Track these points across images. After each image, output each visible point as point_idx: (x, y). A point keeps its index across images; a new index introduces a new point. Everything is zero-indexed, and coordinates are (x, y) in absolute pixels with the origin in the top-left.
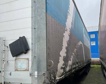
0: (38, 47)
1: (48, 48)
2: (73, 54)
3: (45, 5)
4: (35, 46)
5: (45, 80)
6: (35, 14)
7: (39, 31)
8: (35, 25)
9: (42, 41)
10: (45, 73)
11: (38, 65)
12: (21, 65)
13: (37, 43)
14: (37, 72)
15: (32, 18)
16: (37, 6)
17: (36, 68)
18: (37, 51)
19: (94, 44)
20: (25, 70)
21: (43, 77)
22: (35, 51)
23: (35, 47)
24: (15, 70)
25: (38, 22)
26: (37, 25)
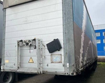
0: (68, 46)
1: (75, 47)
2: (87, 51)
3: (72, 16)
5: (74, 69)
6: (65, 23)
7: (69, 35)
8: (66, 31)
9: (71, 42)
10: (74, 64)
11: (69, 59)
12: (56, 59)
13: (68, 43)
14: (69, 64)
15: (63, 25)
16: (67, 17)
19: (99, 42)
20: (59, 63)
21: (73, 67)
22: (66, 49)
23: (66, 46)
24: (51, 63)
25: (68, 29)
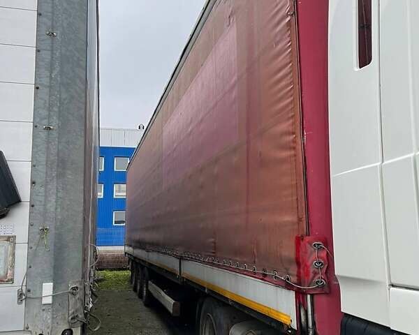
0: (57, 197)
4: (46, 192)
6: (51, 78)
7: (64, 140)
9: (70, 177)
10: (77, 285)
13: (55, 180)
14: (52, 284)
15: (37, 88)
16: (61, 53)
17: (49, 271)
18: (52, 209)
21: (72, 300)
22: (45, 211)
23: (46, 196)
25: (61, 108)
26: (59, 119)
